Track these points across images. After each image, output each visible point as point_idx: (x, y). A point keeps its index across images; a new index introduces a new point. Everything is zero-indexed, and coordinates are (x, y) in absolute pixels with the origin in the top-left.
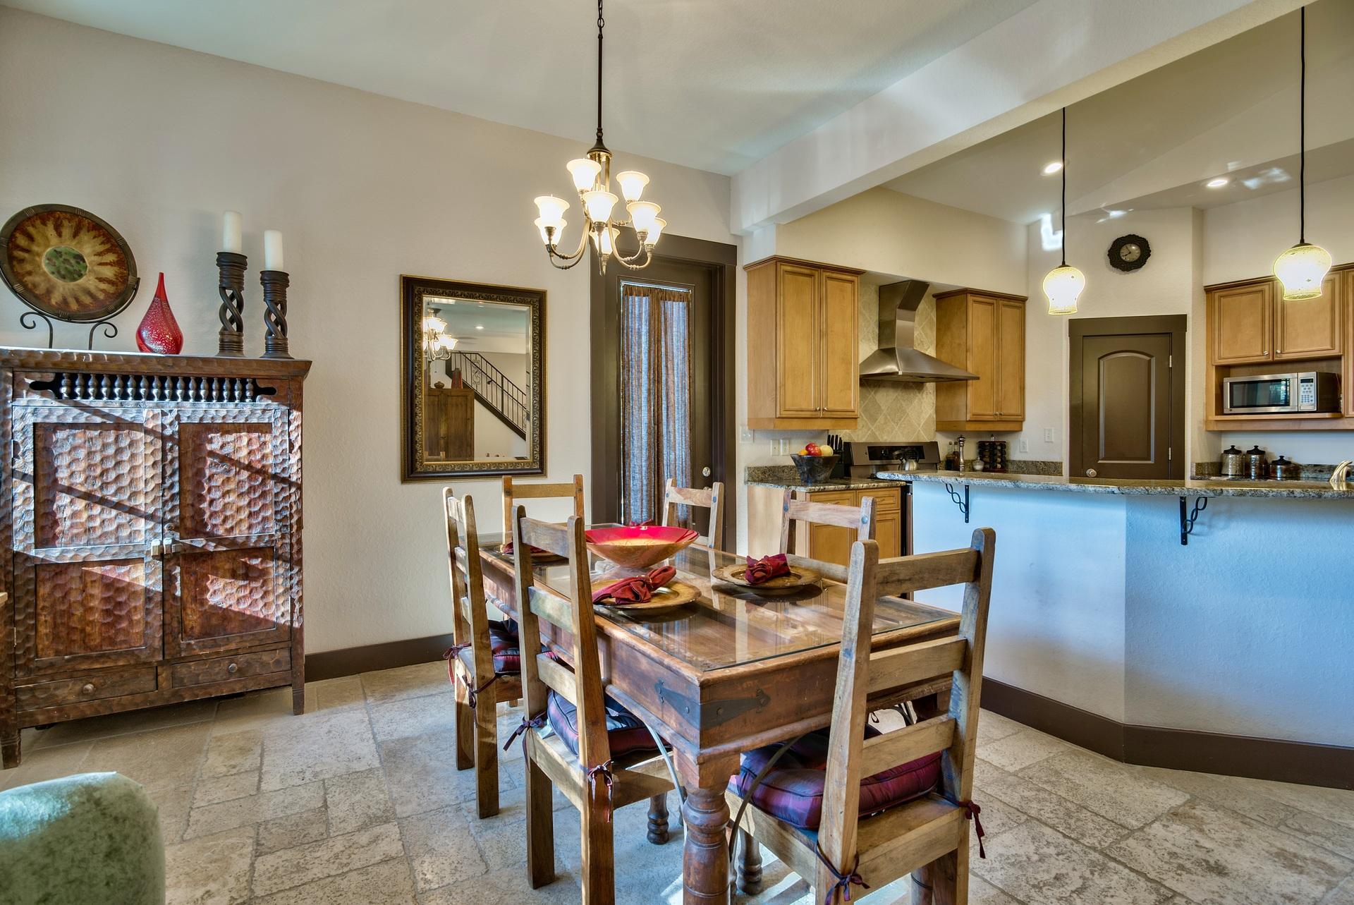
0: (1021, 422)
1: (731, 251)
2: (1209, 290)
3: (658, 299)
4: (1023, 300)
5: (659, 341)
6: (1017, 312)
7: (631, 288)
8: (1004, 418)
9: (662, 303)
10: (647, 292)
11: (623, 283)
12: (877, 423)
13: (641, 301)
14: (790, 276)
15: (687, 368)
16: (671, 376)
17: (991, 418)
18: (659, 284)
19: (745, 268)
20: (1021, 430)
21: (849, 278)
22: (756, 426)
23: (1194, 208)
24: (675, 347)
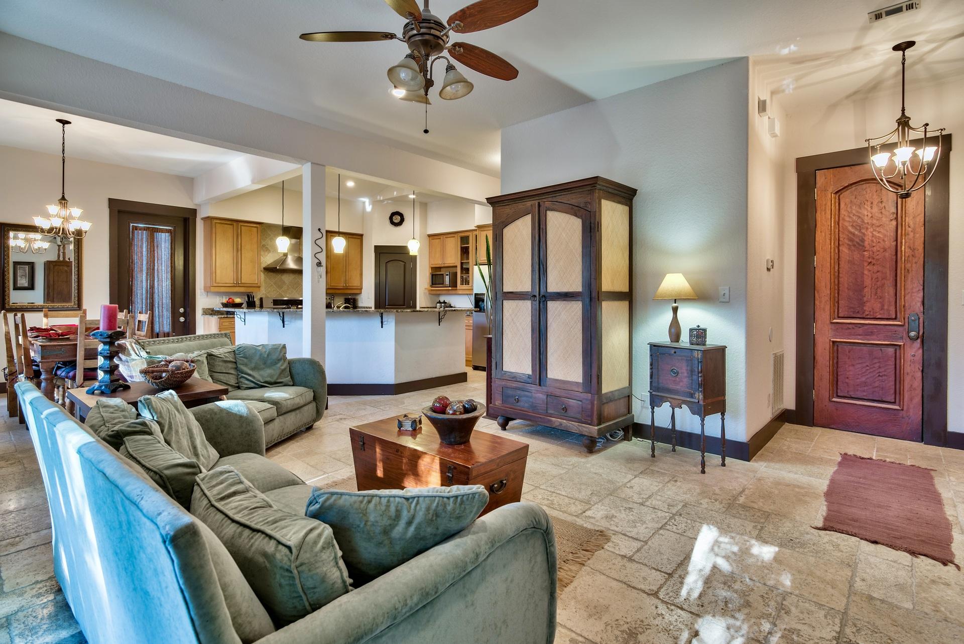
0: (361, 289)
1: (194, 212)
2: (429, 236)
3: (152, 232)
4: (362, 235)
5: (154, 251)
6: (359, 240)
7: (136, 227)
8: (349, 287)
9: (155, 234)
10: (145, 229)
11: (131, 225)
12: (283, 289)
13: (142, 233)
14: (219, 225)
15: (170, 263)
16: (160, 267)
17: (341, 287)
18: (154, 225)
19: (202, 219)
20: (361, 293)
21: (255, 225)
22: (208, 290)
23: (420, 202)
24: (163, 254)
